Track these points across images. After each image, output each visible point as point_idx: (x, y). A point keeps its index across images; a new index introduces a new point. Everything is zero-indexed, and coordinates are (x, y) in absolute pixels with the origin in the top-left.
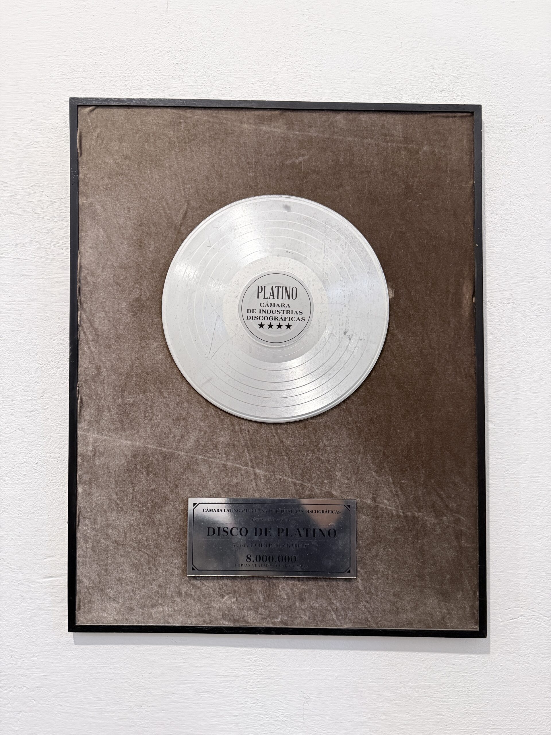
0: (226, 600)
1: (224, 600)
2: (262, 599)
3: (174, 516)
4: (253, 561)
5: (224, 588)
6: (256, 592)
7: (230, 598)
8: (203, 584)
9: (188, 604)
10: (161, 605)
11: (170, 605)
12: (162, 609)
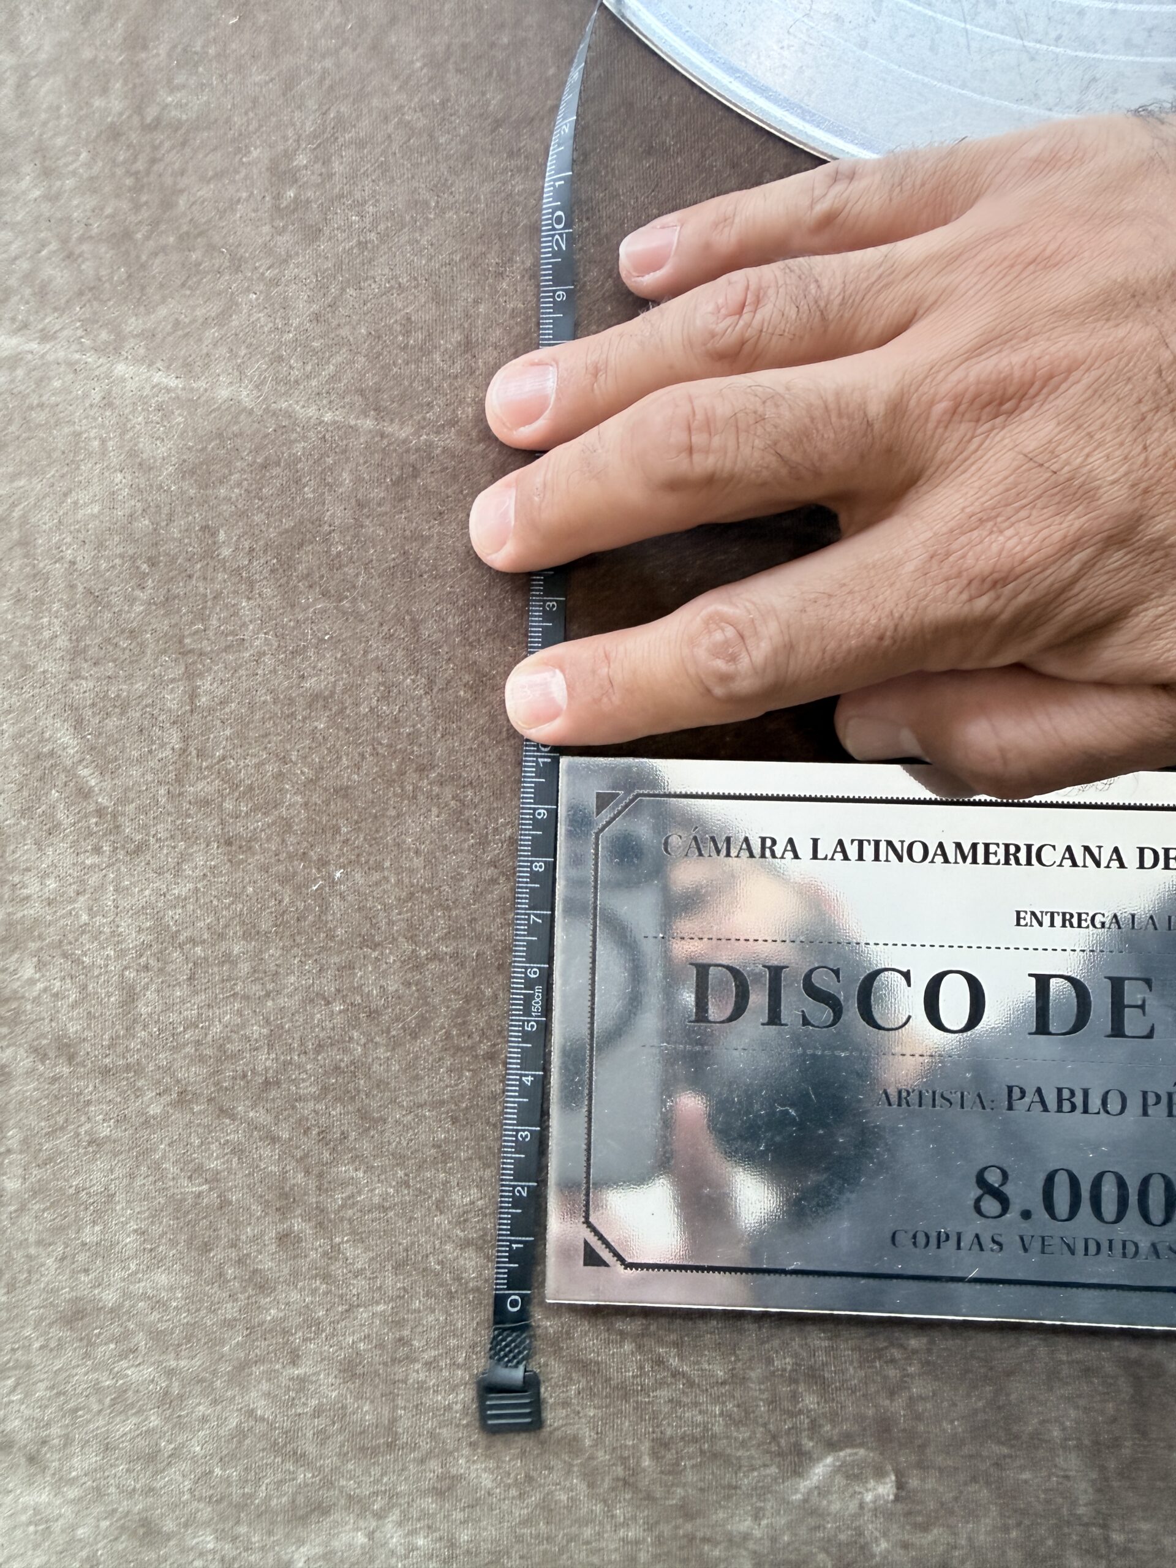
0: (822, 1491)
1: (805, 1485)
2: (1083, 1491)
3: (458, 878)
4: (1026, 1215)
5: (810, 1401)
6: (1037, 1439)
7: (853, 1474)
8: (660, 1362)
9: (547, 1508)
10: (358, 1505)
11: (424, 1514)
12: (361, 1539)
